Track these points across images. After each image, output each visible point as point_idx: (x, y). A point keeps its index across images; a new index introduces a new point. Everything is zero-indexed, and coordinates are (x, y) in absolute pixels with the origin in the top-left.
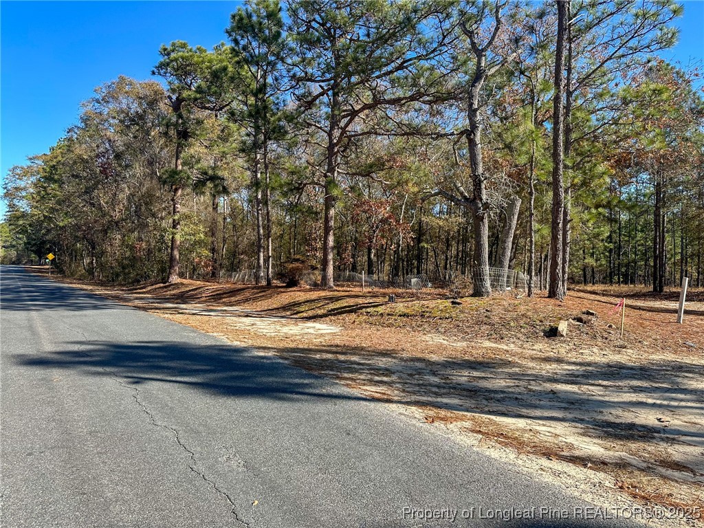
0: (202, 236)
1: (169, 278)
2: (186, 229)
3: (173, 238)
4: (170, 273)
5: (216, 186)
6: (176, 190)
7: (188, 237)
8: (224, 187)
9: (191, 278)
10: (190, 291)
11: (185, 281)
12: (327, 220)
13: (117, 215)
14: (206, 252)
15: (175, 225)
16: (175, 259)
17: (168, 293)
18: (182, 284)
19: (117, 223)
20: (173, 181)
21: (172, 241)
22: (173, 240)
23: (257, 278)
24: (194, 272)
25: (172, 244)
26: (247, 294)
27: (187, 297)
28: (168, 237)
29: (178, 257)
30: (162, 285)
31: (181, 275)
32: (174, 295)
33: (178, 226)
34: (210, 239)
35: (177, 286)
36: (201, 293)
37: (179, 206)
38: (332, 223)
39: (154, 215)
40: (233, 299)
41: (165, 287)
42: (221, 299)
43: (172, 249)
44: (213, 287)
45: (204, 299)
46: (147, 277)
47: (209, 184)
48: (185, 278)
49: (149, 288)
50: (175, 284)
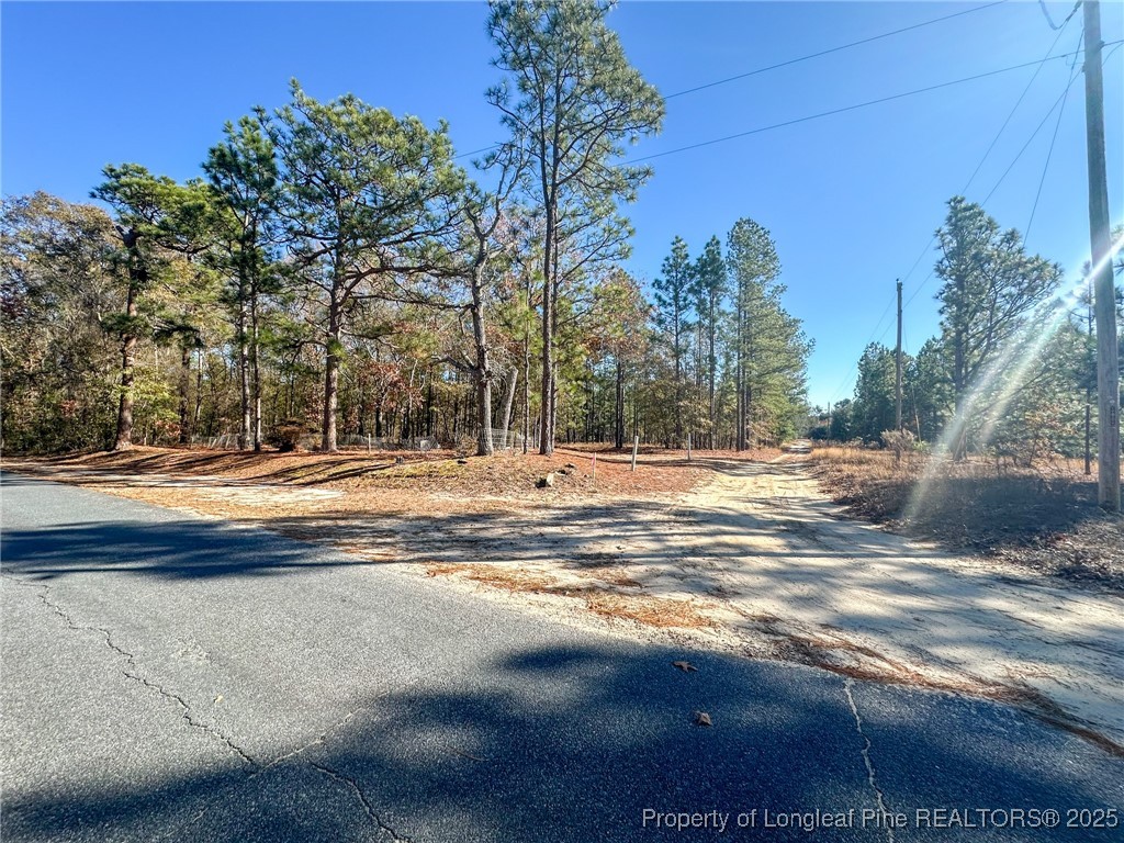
0: (167, 395)
1: (115, 444)
2: (142, 386)
3: (122, 396)
4: (118, 439)
5: (186, 338)
6: (128, 340)
7: (145, 396)
8: (198, 340)
9: (151, 444)
10: (148, 459)
11: (140, 448)
12: (329, 381)
13: (31, 366)
14: (171, 414)
15: (126, 381)
16: (126, 422)
17: (115, 462)
18: (136, 451)
19: (31, 377)
20: (123, 328)
21: (121, 400)
22: (123, 400)
23: (242, 442)
24: (155, 436)
25: (122, 404)
26: (228, 461)
27: (143, 467)
28: (115, 396)
29: (130, 419)
30: (105, 453)
31: (135, 441)
32: (124, 465)
33: (131, 383)
34: (178, 399)
35: (128, 454)
36: (163, 461)
37: (132, 359)
38: (335, 385)
39: (92, 368)
40: (208, 467)
41: (111, 456)
42: (191, 467)
43: (121, 410)
44: (181, 454)
45: (168, 468)
46: (83, 443)
47: (176, 335)
48: (142, 444)
49: (85, 457)
50: (126, 452)
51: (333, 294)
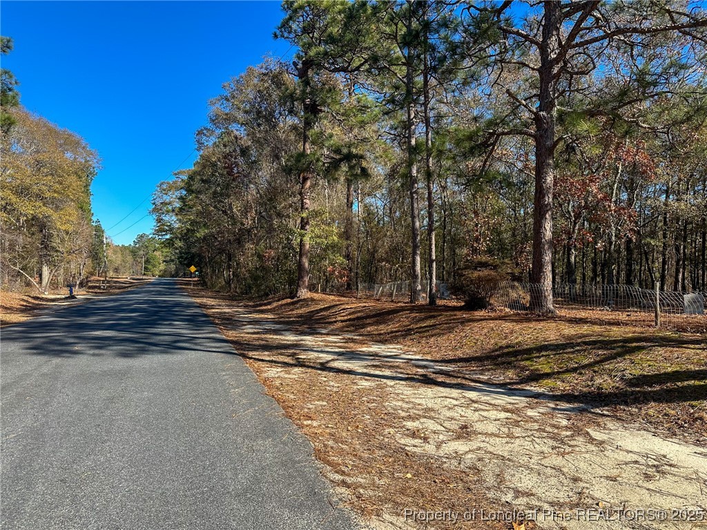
0: (335, 238)
1: (297, 291)
2: (317, 231)
3: (301, 241)
4: (298, 286)
5: (351, 168)
6: (305, 179)
7: (318, 240)
8: (364, 170)
9: (324, 291)
10: (321, 310)
11: (316, 296)
13: (248, 223)
14: (340, 259)
15: (304, 224)
16: (304, 268)
17: (295, 312)
18: (312, 300)
19: (249, 231)
20: (299, 169)
21: (301, 246)
22: (301, 245)
23: (414, 294)
24: (326, 284)
25: (301, 249)
26: (404, 320)
27: (319, 321)
28: (296, 242)
29: (307, 265)
30: (289, 300)
31: (312, 288)
32: (301, 316)
33: (308, 227)
34: (345, 243)
35: (306, 302)
36: (335, 314)
37: (307, 201)
38: (549, 199)
39: (279, 215)
40: (383, 328)
41: (293, 303)
42: (364, 326)
43: (301, 256)
44: (352, 305)
45: (339, 325)
46: (276, 290)
47: (344, 168)
48: (317, 291)
49: (275, 304)
50: (304, 299)
51: (543, 48)
